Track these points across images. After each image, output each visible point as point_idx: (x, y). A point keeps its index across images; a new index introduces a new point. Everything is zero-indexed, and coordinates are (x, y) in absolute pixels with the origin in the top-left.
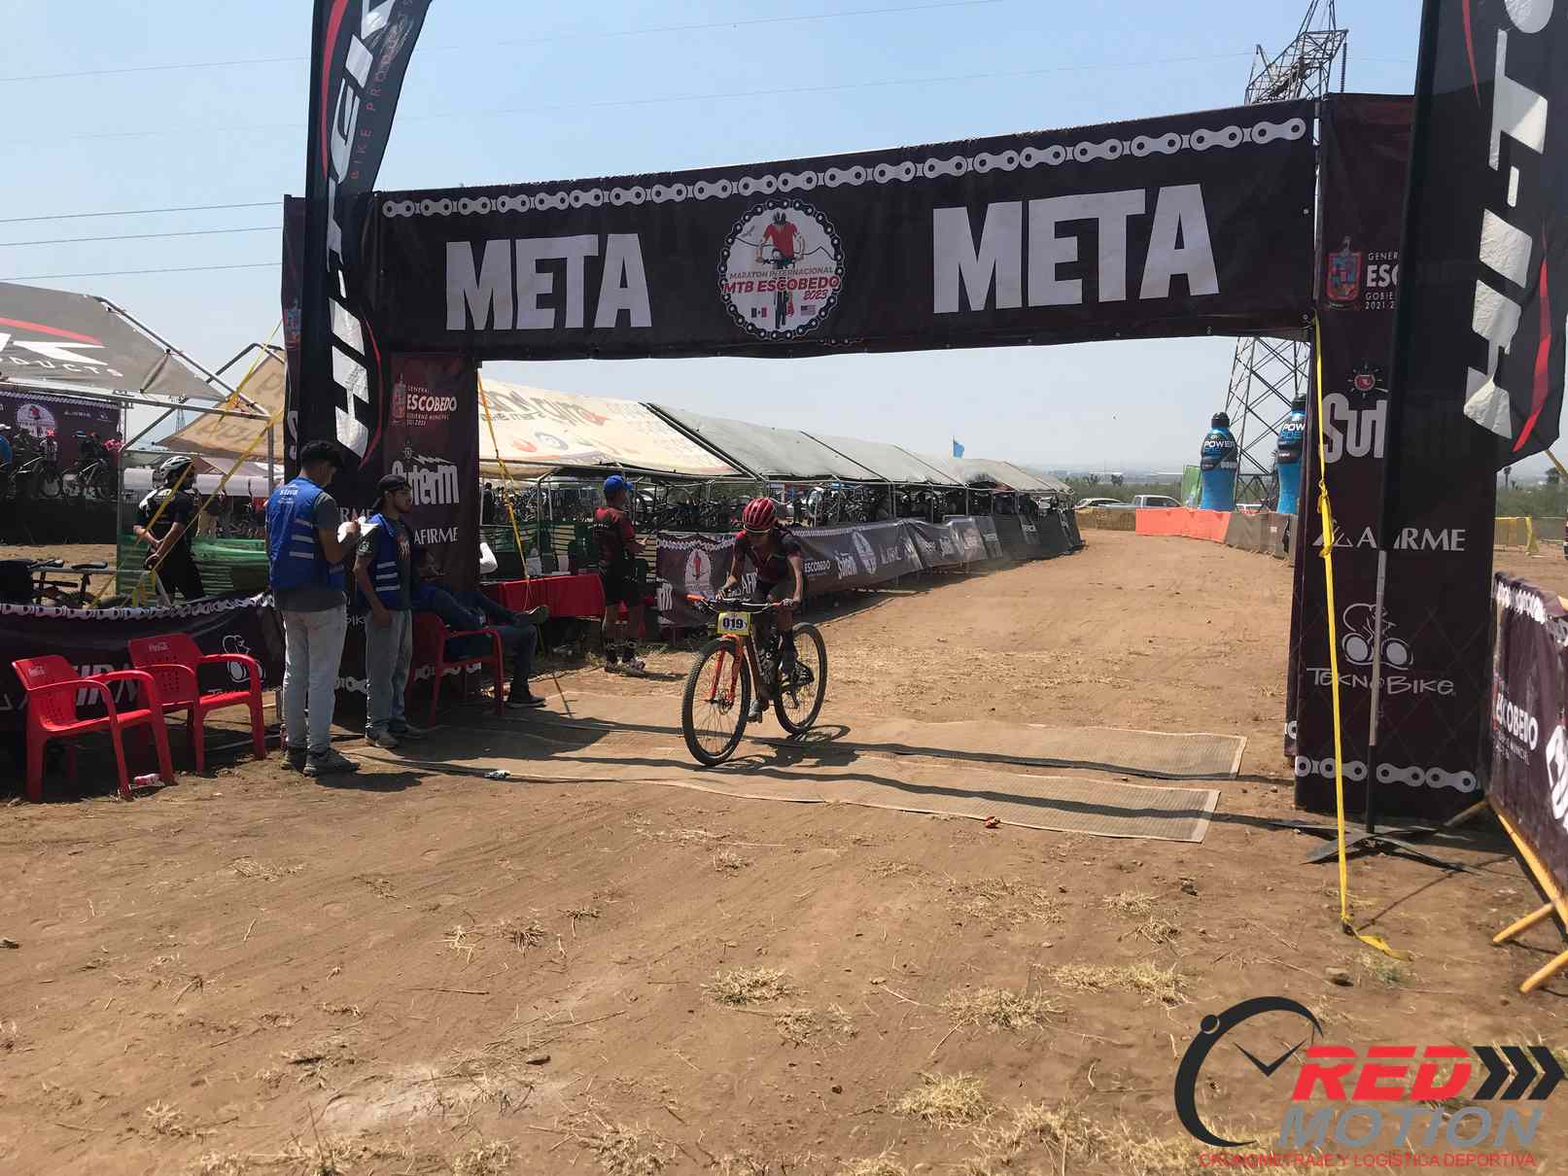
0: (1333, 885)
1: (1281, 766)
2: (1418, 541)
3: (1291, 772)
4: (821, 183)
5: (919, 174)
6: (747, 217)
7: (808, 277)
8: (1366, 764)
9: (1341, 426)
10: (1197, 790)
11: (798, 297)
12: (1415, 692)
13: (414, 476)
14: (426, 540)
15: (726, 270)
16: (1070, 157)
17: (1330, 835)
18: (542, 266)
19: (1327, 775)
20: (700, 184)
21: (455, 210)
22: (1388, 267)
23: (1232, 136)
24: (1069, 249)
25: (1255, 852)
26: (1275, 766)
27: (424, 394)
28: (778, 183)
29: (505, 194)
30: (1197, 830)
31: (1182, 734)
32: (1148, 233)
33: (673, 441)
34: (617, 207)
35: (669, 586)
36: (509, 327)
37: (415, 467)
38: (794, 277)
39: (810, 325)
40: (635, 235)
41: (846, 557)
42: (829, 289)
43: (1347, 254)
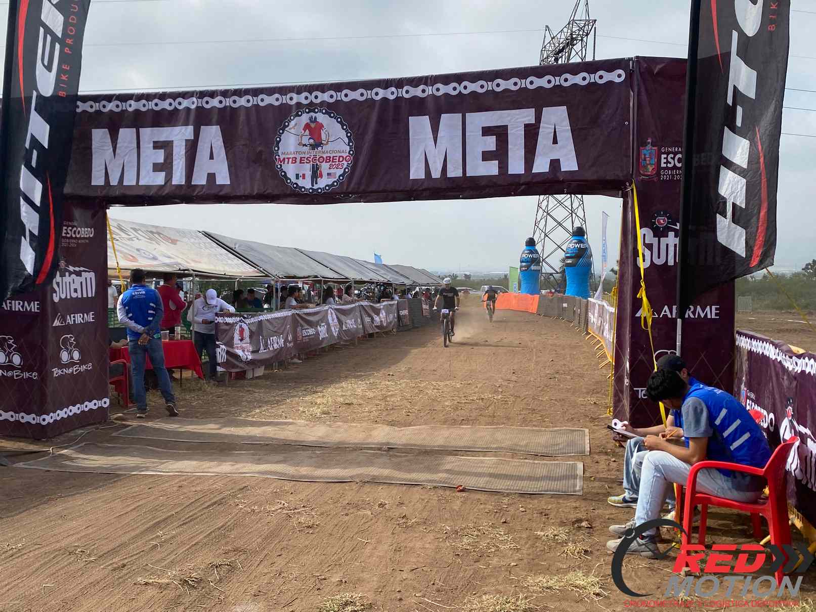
2: (694, 313)
4: (339, 98)
5: (400, 95)
6: (292, 118)
7: (331, 155)
9: (649, 247)
11: (325, 167)
13: (67, 279)
14: (74, 321)
15: (279, 148)
16: (490, 88)
20: (261, 96)
21: (98, 109)
22: (672, 156)
23: (584, 79)
24: (490, 143)
27: (76, 227)
28: (312, 98)
29: (131, 99)
30: (578, 487)
31: (551, 429)
32: (537, 134)
33: (221, 255)
34: (206, 109)
35: (223, 347)
36: (135, 184)
37: (67, 274)
38: (321, 155)
39: (332, 185)
40: (219, 126)
41: (324, 326)
42: (345, 163)
43: (650, 148)
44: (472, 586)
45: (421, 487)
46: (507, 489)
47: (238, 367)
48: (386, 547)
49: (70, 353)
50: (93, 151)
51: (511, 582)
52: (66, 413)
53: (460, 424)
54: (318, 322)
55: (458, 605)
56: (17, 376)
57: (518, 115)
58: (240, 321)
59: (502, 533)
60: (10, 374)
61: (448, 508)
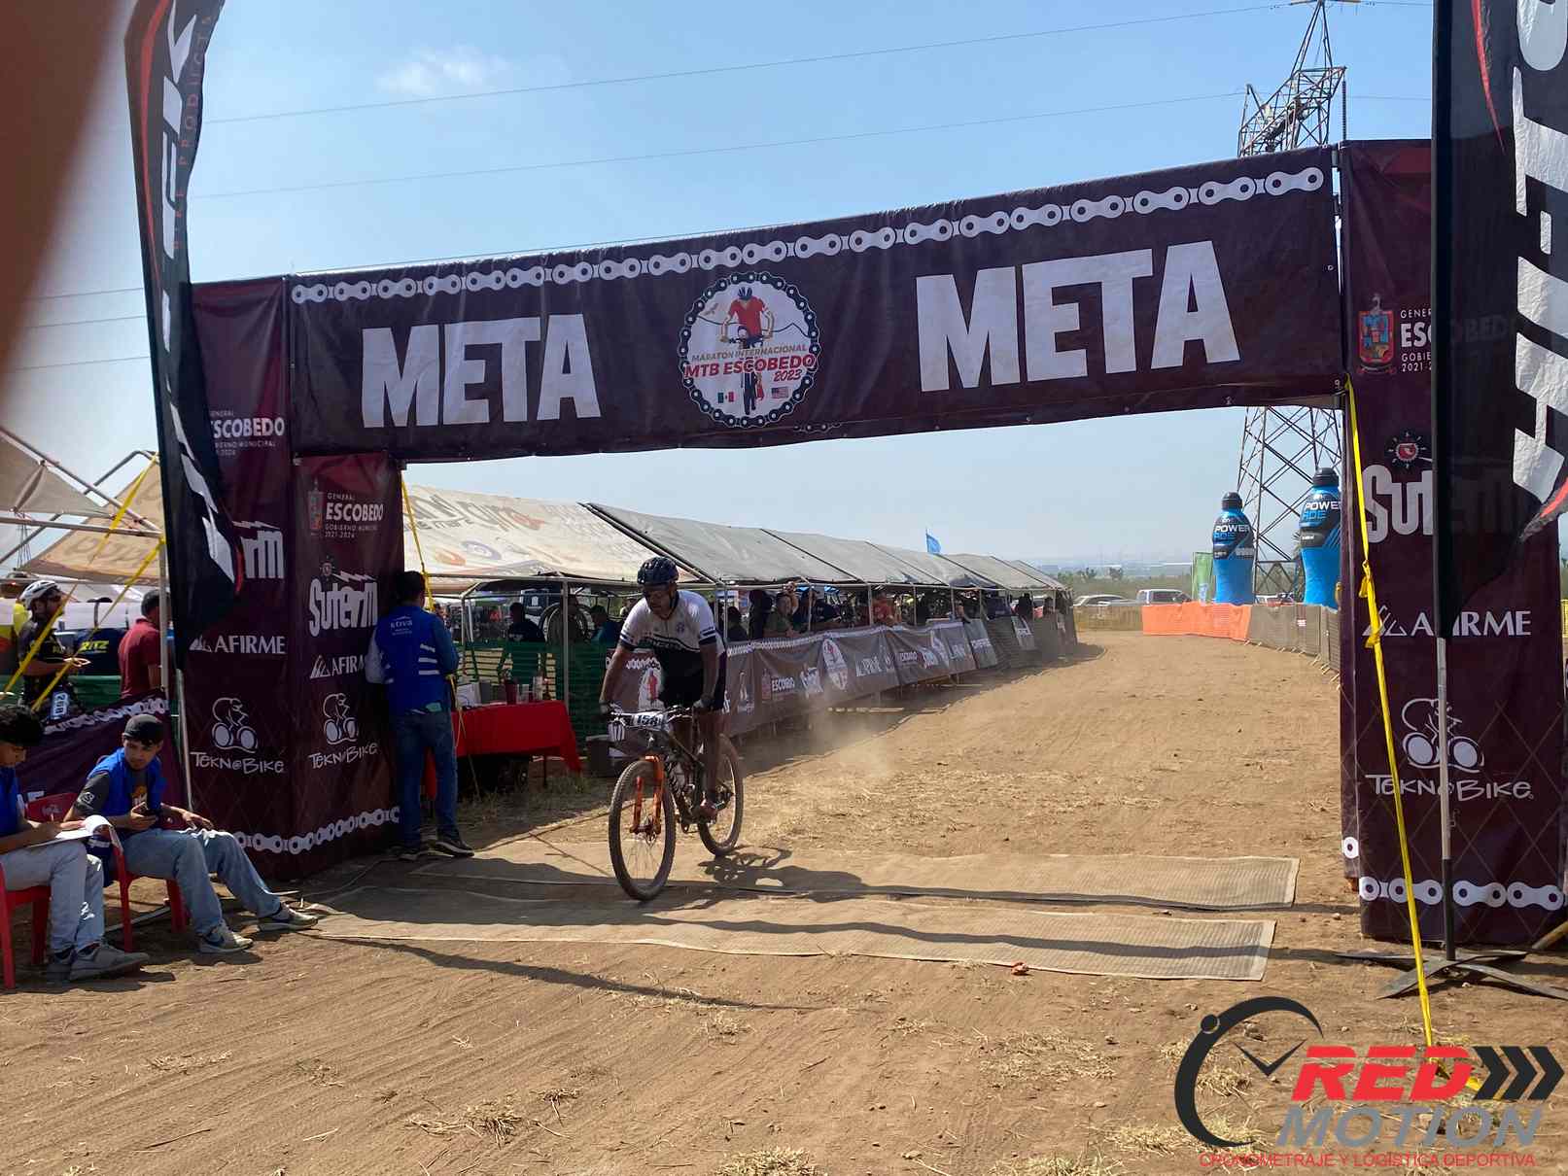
0: (1416, 1021)
1: (1341, 889)
2: (1480, 625)
3: (1356, 897)
4: (791, 254)
5: (900, 240)
6: (709, 293)
7: (779, 356)
8: (1440, 882)
9: (1385, 501)
10: (1249, 921)
11: (767, 379)
12: (1489, 796)
13: (335, 594)
15: (687, 349)
16: (1066, 217)
17: (1407, 966)
18: (472, 352)
19: (1397, 898)
20: (655, 258)
21: (374, 293)
22: (1422, 325)
23: (1244, 189)
24: (1069, 317)
25: (1323, 989)
26: (1335, 891)
27: (349, 502)
28: (742, 255)
29: (433, 275)
31: (1225, 860)
32: (1157, 298)
33: (620, 545)
34: (558, 285)
36: (435, 422)
37: (335, 585)
38: (760, 356)
39: (783, 409)
40: (581, 315)
41: (813, 672)
42: (805, 370)
43: (1377, 313)
44: (1010, 1143)
45: (952, 965)
46: (1116, 971)
49: (340, 726)
50: (365, 367)
52: (331, 831)
56: (249, 768)
57: (1121, 262)
60: (236, 765)
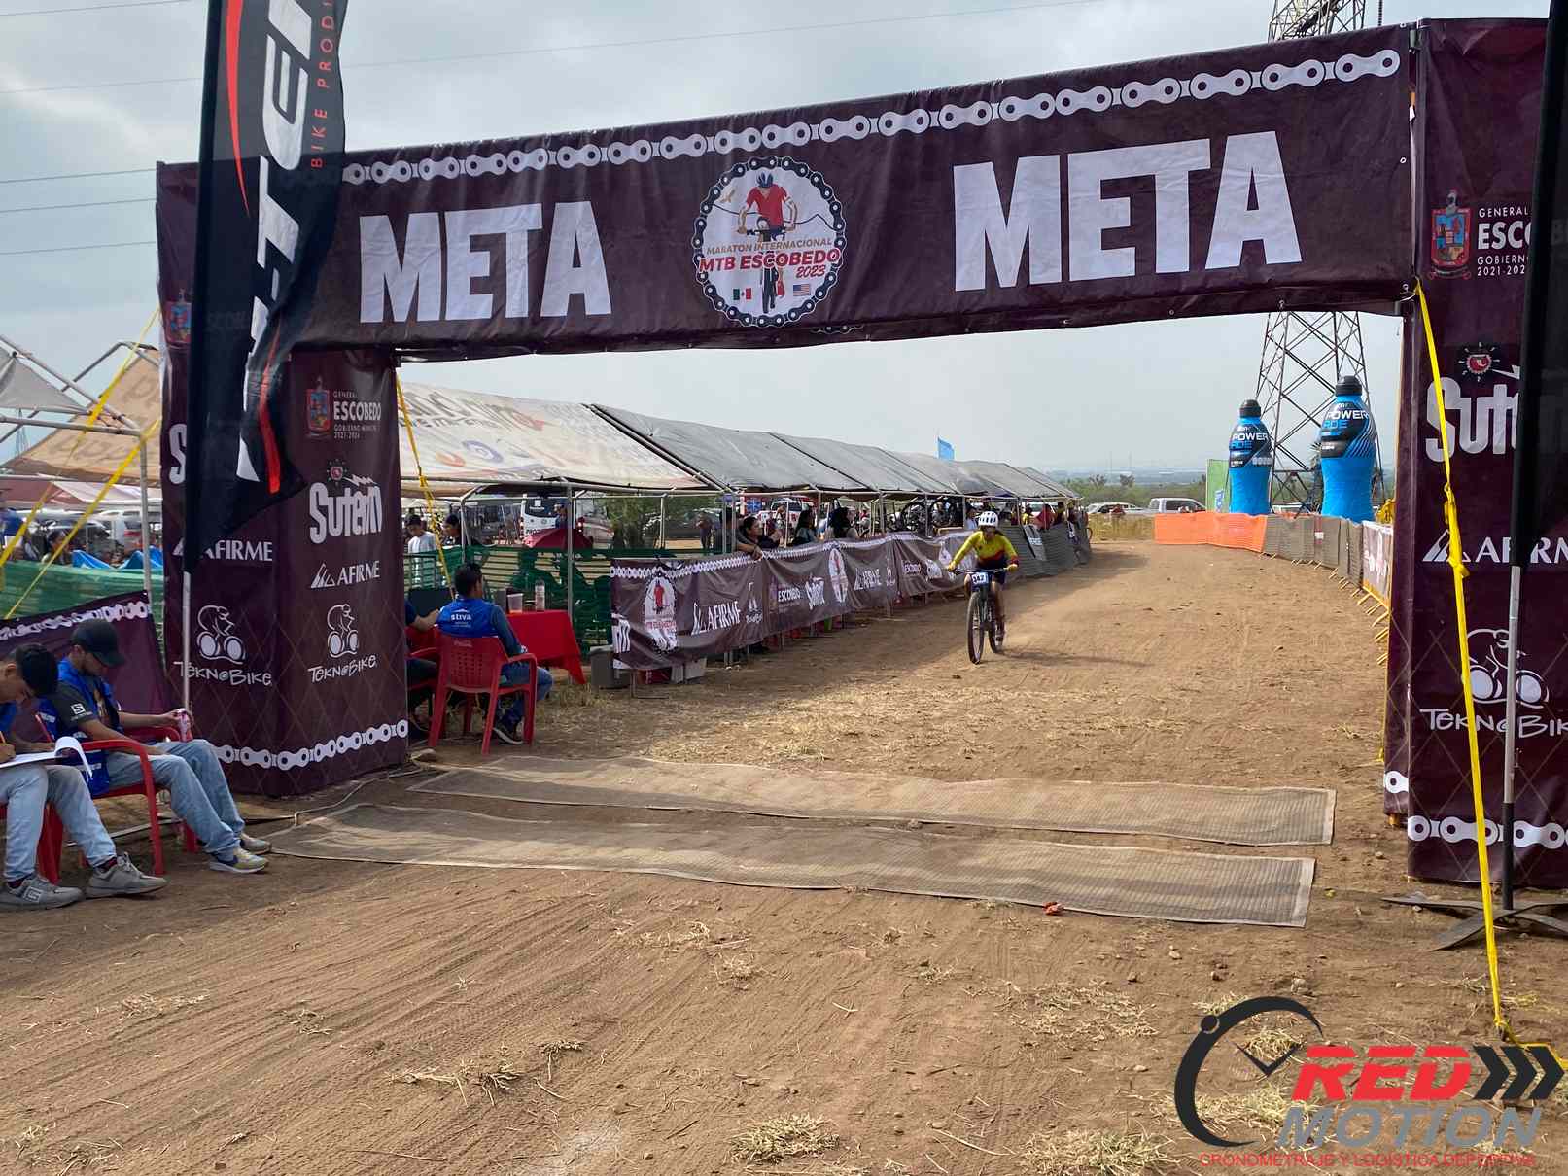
1: (1382, 826)
2: (1551, 552)
3: (1401, 834)
4: (815, 137)
5: (935, 124)
6: (726, 180)
7: (801, 250)
9: (1453, 416)
10: (1287, 859)
11: (789, 274)
12: (1552, 734)
13: (346, 499)
15: (702, 241)
16: (1117, 101)
17: (1469, 916)
18: (478, 243)
19: (1449, 837)
20: (668, 140)
21: (368, 178)
22: (1502, 225)
23: (1312, 73)
24: (1119, 213)
26: (1373, 825)
27: (354, 401)
28: (762, 138)
29: (428, 156)
30: (1297, 910)
31: (1257, 789)
32: (1215, 191)
33: (625, 449)
34: (565, 170)
35: (626, 623)
36: (437, 317)
37: (346, 490)
38: (784, 251)
39: (804, 308)
40: (589, 203)
41: (818, 583)
42: (828, 264)
43: (1453, 211)
44: (1047, 1112)
45: (975, 903)
46: (1149, 913)
47: (651, 659)
48: (886, 1022)
49: (344, 638)
50: (363, 258)
51: (1131, 1104)
52: (332, 748)
53: (1070, 778)
54: (807, 574)
55: (1015, 1150)
56: (236, 679)
57: (1178, 152)
58: (658, 574)
59: (1125, 1003)
60: (223, 676)
61: (1022, 949)
